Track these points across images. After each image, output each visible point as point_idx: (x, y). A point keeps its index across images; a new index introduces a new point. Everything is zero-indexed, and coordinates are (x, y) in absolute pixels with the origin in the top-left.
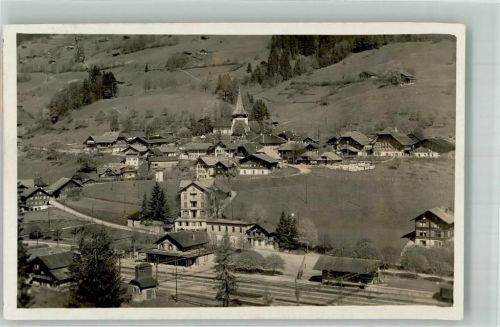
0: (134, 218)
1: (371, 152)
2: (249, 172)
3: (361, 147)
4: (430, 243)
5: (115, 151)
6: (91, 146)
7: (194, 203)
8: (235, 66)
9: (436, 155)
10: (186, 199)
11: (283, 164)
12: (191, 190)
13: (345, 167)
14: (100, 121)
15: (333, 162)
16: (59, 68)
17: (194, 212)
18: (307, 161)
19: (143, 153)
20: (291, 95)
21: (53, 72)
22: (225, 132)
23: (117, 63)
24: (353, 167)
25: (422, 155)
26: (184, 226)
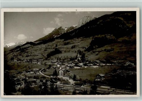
0: (52, 75)
1: (100, 64)
2: (76, 68)
3: (98, 63)
4: (99, 80)
5: (56, 64)
6: (52, 63)
7: (61, 73)
8: (83, 48)
9: (110, 64)
10: (60, 72)
11: (83, 66)
12: (61, 70)
13: (93, 67)
14: (56, 58)
15: (91, 66)
16: (52, 48)
17: (61, 74)
18: (87, 65)
19: (60, 64)
20: (92, 53)
21: (51, 49)
22: (76, 60)
23: (63, 47)
24: (95, 67)
25: (108, 64)
26: (59, 77)
